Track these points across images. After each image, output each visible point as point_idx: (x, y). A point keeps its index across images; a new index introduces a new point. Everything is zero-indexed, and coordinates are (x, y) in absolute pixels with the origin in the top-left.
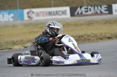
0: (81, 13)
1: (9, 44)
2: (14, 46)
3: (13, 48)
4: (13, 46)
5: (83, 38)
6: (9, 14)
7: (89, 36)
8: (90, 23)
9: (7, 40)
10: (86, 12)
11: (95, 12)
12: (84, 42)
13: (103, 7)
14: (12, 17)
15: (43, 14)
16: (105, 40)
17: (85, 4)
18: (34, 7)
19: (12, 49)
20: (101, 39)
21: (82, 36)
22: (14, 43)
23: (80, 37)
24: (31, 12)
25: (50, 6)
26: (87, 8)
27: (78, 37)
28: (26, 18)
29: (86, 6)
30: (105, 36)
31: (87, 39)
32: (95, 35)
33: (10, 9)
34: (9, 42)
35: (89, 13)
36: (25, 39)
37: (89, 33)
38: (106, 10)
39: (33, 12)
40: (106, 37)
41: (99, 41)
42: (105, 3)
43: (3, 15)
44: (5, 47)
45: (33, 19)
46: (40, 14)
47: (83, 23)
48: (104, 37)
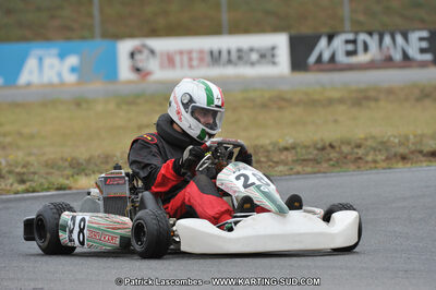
0: (333, 58)
1: (58, 169)
2: (76, 177)
3: (72, 185)
4: (73, 176)
5: (336, 155)
6: (62, 56)
7: (359, 146)
8: (362, 99)
9: (52, 153)
10: (349, 54)
11: (383, 58)
12: (338, 169)
13: (414, 36)
14: (73, 70)
15: (190, 59)
16: (416, 162)
17: (347, 25)
18: (154, 33)
19: (70, 188)
20: (404, 158)
21: (331, 146)
22: (79, 168)
23: (323, 149)
24: (146, 52)
25: (216, 30)
26: (354, 42)
27: (318, 149)
28: (125, 72)
29: (351, 32)
30: (419, 147)
31: (349, 157)
32: (383, 143)
33: (68, 39)
34: (60, 163)
35: (362, 58)
36: (118, 154)
37: (359, 133)
38: (422, 51)
39: (152, 52)
40: (421, 152)
41: (395, 166)
42: (422, 21)
43: (40, 60)
44: (43, 181)
45: (152, 78)
46: (177, 59)
47: (336, 95)
48: (413, 152)
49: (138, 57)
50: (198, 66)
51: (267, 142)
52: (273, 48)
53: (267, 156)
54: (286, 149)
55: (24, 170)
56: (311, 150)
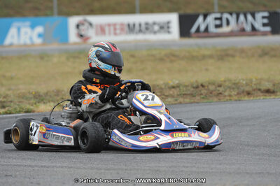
0: (207, 29)
1: (27, 99)
2: (37, 104)
3: (35, 109)
4: (35, 104)
5: (206, 92)
6: (33, 27)
7: (220, 86)
8: (224, 55)
9: (23, 89)
10: (217, 26)
11: (239, 29)
12: (206, 101)
13: (259, 16)
14: (40, 35)
15: (115, 29)
16: (257, 96)
17: (216, 8)
18: (92, 12)
19: (33, 112)
20: (248, 94)
21: (202, 86)
22: (40, 98)
23: (197, 87)
24: (87, 25)
25: (132, 11)
26: (220, 19)
27: (194, 88)
28: (73, 37)
29: (219, 12)
30: (258, 87)
31: (214, 93)
32: (234, 84)
33: (37, 15)
34: (28, 95)
35: (225, 29)
36: (66, 90)
37: (221, 78)
39: (91, 24)
40: (260, 90)
41: (243, 99)
42: (265, 6)
43: (19, 29)
44: (17, 106)
45: (91, 41)
46: (107, 29)
47: (207, 53)
48: (254, 90)
49: (81, 27)
50: (120, 34)
51: (162, 82)
52: (168, 23)
53: (161, 92)
54: (173, 87)
55: (5, 100)
56: (189, 88)
